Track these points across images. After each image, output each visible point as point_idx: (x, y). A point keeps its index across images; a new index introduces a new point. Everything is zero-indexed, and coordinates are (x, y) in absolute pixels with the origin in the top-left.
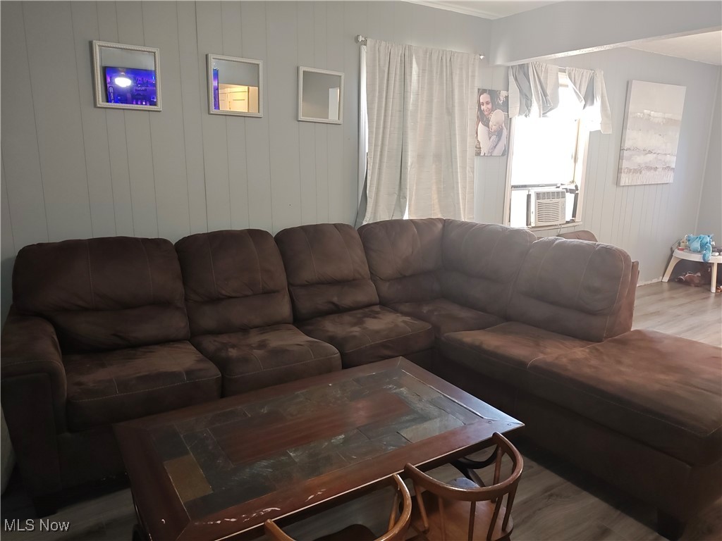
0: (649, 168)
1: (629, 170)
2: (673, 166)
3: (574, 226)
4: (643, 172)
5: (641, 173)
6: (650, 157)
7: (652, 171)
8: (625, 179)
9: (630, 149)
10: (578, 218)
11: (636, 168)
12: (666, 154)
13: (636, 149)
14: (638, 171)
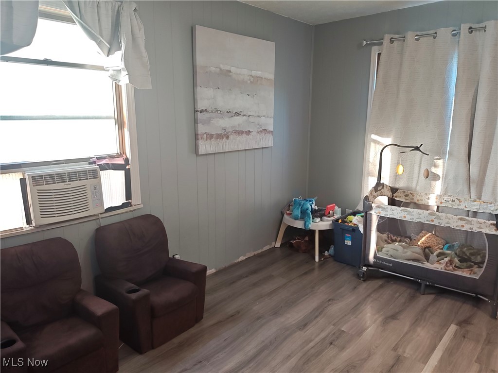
0: (239, 133)
1: (210, 136)
2: (271, 128)
3: (132, 211)
4: (231, 137)
5: (228, 138)
6: (238, 120)
7: (244, 135)
8: (205, 147)
9: (206, 111)
10: (136, 200)
11: (219, 132)
12: (259, 116)
13: (217, 111)
14: (224, 135)
